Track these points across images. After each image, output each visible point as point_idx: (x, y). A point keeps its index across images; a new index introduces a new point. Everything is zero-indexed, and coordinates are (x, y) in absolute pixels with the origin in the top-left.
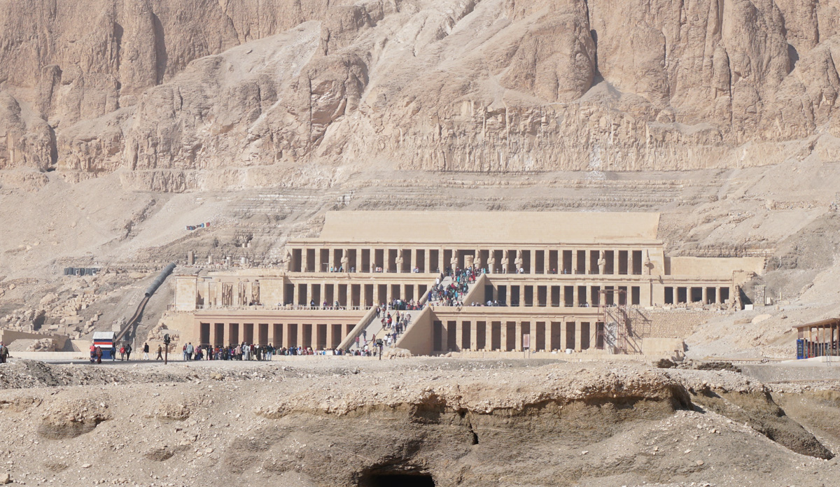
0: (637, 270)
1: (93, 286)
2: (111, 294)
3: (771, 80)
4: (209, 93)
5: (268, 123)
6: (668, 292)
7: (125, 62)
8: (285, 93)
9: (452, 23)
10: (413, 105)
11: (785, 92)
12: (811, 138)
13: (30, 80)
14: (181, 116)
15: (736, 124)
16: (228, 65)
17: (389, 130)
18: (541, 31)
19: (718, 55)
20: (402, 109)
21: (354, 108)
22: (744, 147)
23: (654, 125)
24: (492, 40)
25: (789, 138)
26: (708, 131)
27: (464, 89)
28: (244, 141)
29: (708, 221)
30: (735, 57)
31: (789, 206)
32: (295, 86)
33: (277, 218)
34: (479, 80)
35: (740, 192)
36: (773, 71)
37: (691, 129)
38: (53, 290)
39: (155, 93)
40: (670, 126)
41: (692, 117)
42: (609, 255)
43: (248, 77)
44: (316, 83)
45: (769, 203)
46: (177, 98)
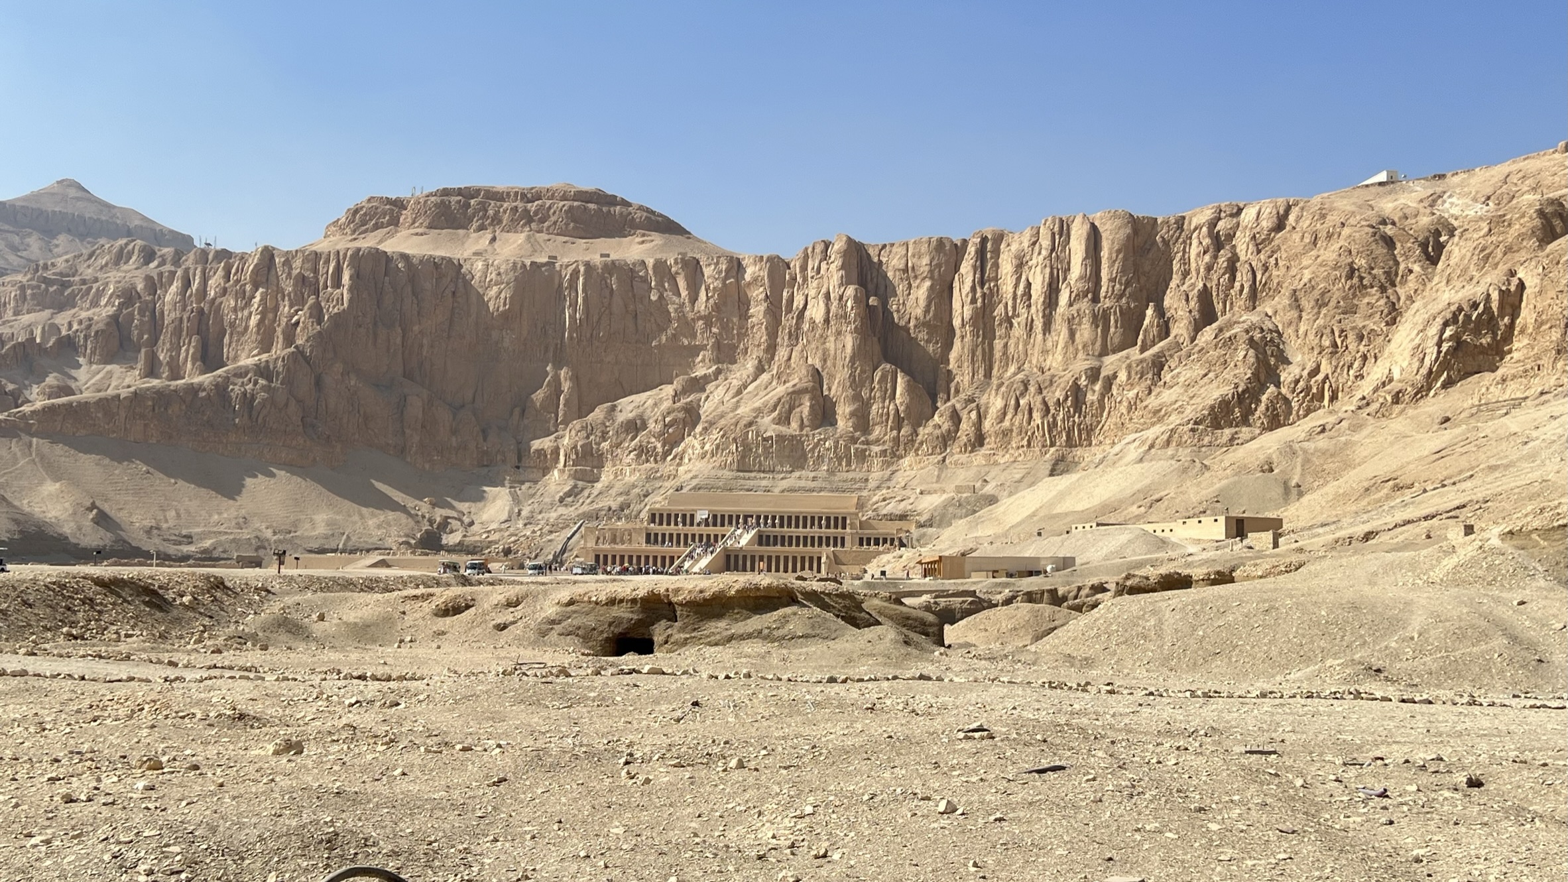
0: (844, 527)
1: (539, 533)
2: (549, 538)
4: (607, 424)
5: (640, 441)
6: (861, 540)
8: (651, 425)
9: (746, 387)
10: (721, 433)
11: (929, 429)
12: (944, 455)
13: (507, 416)
14: (592, 437)
15: (902, 447)
16: (619, 408)
17: (707, 447)
18: (793, 392)
19: (893, 407)
20: (715, 435)
21: (689, 435)
22: (907, 459)
23: (857, 446)
24: (767, 397)
25: (932, 454)
26: (886, 450)
27: (750, 424)
28: (627, 452)
29: (884, 500)
30: (901, 409)
31: (929, 493)
32: (656, 422)
33: (646, 496)
34: (758, 420)
35: (903, 484)
37: (876, 449)
38: (516, 535)
39: (576, 424)
40: (865, 447)
41: (877, 442)
42: (828, 519)
43: (631, 416)
44: (667, 420)
45: (918, 491)
46: (589, 427)
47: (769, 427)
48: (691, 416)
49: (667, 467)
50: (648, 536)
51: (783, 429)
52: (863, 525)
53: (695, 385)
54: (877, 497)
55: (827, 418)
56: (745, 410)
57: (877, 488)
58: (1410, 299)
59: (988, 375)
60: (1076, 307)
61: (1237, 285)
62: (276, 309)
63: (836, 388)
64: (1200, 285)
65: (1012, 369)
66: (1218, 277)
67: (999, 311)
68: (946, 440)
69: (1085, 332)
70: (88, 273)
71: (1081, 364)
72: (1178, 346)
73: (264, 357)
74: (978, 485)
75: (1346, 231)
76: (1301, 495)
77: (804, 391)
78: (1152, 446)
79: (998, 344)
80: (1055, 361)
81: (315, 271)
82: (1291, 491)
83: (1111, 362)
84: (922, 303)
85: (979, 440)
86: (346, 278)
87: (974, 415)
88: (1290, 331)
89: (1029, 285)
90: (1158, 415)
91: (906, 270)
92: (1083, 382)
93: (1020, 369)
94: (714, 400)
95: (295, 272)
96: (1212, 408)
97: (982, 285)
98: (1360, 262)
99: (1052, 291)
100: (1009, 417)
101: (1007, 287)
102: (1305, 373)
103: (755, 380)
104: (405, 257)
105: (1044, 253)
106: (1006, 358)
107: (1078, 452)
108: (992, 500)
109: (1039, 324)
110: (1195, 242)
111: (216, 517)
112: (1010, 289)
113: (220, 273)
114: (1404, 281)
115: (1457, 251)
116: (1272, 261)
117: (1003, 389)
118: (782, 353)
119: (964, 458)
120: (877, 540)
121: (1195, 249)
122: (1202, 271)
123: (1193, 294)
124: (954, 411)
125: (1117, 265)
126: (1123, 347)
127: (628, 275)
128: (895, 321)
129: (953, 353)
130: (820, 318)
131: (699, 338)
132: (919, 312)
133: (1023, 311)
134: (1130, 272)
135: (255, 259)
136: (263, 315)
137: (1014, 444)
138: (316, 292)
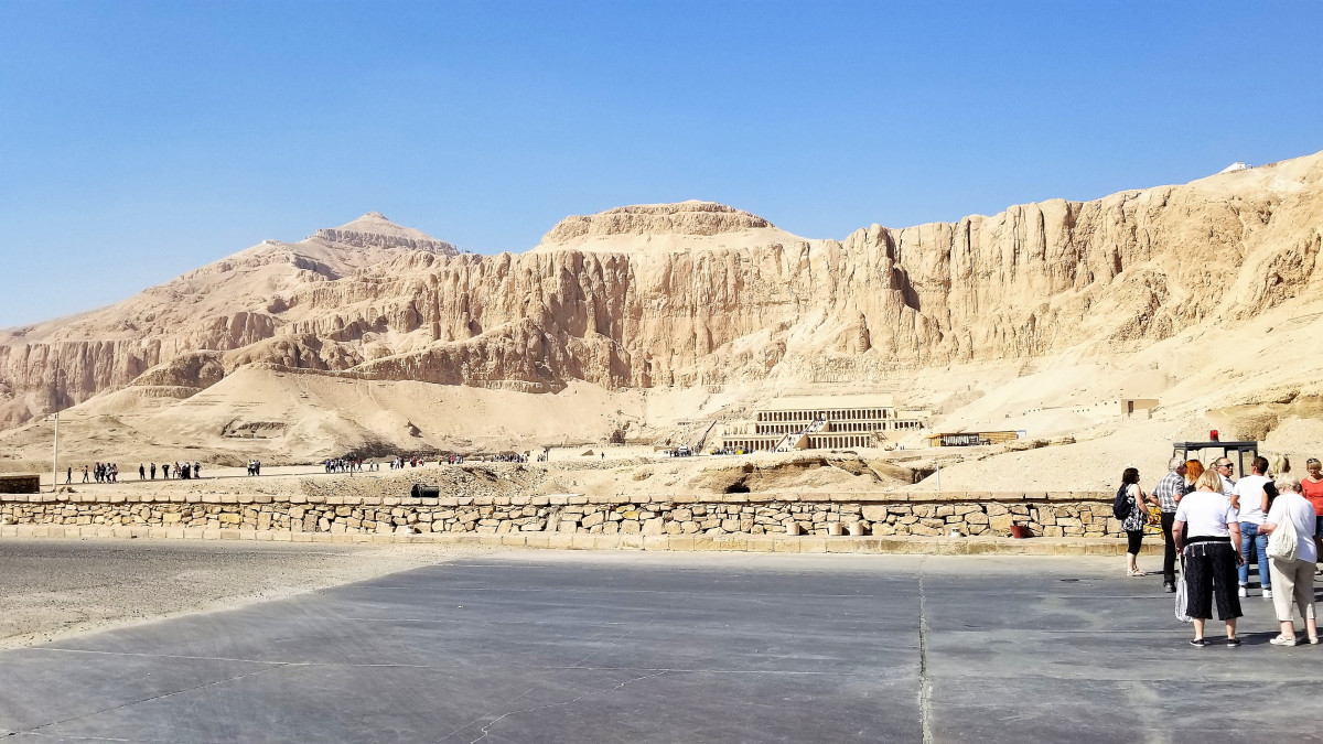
0: (885, 416)
1: (688, 429)
2: (694, 432)
3: (933, 344)
4: (728, 356)
5: (750, 367)
6: (896, 424)
7: (698, 345)
8: (756, 356)
9: (817, 328)
10: (802, 358)
11: (939, 349)
12: (949, 366)
13: (663, 353)
14: (719, 365)
15: (921, 361)
16: (735, 346)
17: (794, 368)
18: (849, 329)
19: (914, 336)
20: (798, 360)
21: (781, 360)
22: (924, 370)
23: (891, 363)
24: (831, 333)
25: (941, 366)
26: (911, 364)
27: (821, 352)
28: (742, 374)
29: (911, 398)
30: (920, 337)
31: (941, 391)
32: (760, 353)
33: (754, 402)
34: (826, 348)
35: (922, 387)
36: (934, 341)
37: (904, 364)
38: (674, 431)
39: (709, 357)
40: (897, 363)
41: (905, 359)
42: (874, 412)
43: (743, 350)
44: (767, 352)
45: (933, 390)
46: (717, 359)
47: (832, 353)
48: (782, 347)
49: (768, 382)
50: (758, 428)
52: (896, 414)
53: (783, 327)
54: (906, 396)
55: (869, 346)
56: (818, 342)
57: (906, 391)
58: (1252, 249)
59: (976, 310)
60: (1031, 264)
61: (1138, 245)
62: (514, 293)
63: (874, 326)
64: (1113, 246)
65: (992, 307)
66: (1125, 240)
67: (981, 269)
68: (949, 356)
69: (1040, 280)
70: (393, 275)
71: (1037, 301)
72: (1100, 287)
73: (509, 324)
74: (972, 385)
75: (1208, 206)
76: (1176, 383)
77: (855, 328)
78: (1083, 355)
79: (981, 292)
80: (1019, 300)
81: (538, 266)
82: (1170, 381)
83: (1056, 301)
84: (931, 266)
85: (972, 355)
86: (558, 272)
87: (968, 338)
88: (1174, 274)
89: (1000, 250)
90: (1088, 334)
91: (919, 245)
92: (1037, 314)
93: (997, 307)
94: (796, 338)
95: (525, 268)
96: (1122, 327)
97: (970, 252)
98: (1219, 227)
99: (1016, 253)
100: (990, 338)
101: (985, 254)
102: (1183, 302)
103: (823, 322)
104: (593, 254)
105: (1010, 229)
106: (988, 301)
107: (1036, 361)
108: (981, 394)
109: (1008, 276)
110: (1109, 216)
111: (485, 428)
112: (989, 254)
113: (478, 271)
114: (1247, 238)
115: (1280, 217)
116: (1160, 227)
117: (986, 321)
118: (840, 303)
119: (962, 367)
120: (907, 425)
121: (1111, 222)
122: (1115, 236)
123: (1110, 252)
124: (954, 337)
125: (1058, 236)
126: (1064, 288)
127: (737, 259)
128: (913, 279)
129: (951, 298)
130: (863, 280)
131: (785, 296)
132: (928, 273)
133: (997, 269)
134: (1067, 238)
135: (499, 260)
136: (506, 296)
137: (995, 357)
138: (539, 280)
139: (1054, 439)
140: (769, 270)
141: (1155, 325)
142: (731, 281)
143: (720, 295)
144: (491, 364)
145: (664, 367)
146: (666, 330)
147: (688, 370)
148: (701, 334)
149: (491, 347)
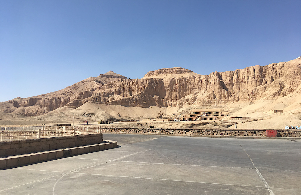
0: (219, 113)
1: (175, 115)
2: (177, 116)
3: (230, 98)
4: (184, 100)
5: (188, 102)
6: (221, 115)
7: (177, 98)
8: (190, 100)
9: (203, 94)
10: (200, 100)
12: (233, 102)
13: (170, 100)
14: (182, 102)
15: (227, 101)
16: (185, 98)
18: (210, 94)
19: (225, 96)
21: (195, 101)
22: (228, 103)
24: (206, 95)
25: (231, 102)
26: (224, 102)
28: (187, 104)
31: (231, 108)
33: (190, 110)
35: (227, 107)
38: (172, 116)
40: (221, 101)
42: (216, 112)
44: (192, 99)
46: (181, 100)
47: (206, 99)
48: (195, 98)
49: (192, 106)
50: (190, 115)
51: (209, 99)
52: (222, 113)
53: (196, 94)
54: (224, 109)
55: (215, 98)
56: (203, 97)
57: (223, 107)
59: (239, 90)
60: (252, 80)
61: (277, 75)
62: (139, 87)
63: (216, 93)
64: (271, 76)
65: (243, 89)
66: (274, 74)
67: (240, 81)
68: (233, 100)
69: (254, 83)
70: (115, 83)
71: (253, 88)
72: (268, 85)
73: (138, 93)
74: (239, 106)
75: (293, 66)
76: (287, 106)
77: (212, 94)
78: (265, 100)
79: (240, 86)
80: (249, 88)
81: (144, 81)
82: (286, 106)
83: (258, 88)
84: (229, 80)
85: (239, 100)
86: (148, 82)
87: (237, 96)
88: (286, 82)
89: (245, 77)
90: (266, 95)
91: (226, 76)
92: (254, 91)
93: (244, 89)
94: (199, 96)
95: (141, 82)
96: (274, 94)
97: (237, 77)
98: (296, 71)
99: (248, 77)
100: (243, 96)
101: (241, 77)
102: (288, 88)
103: (204, 92)
104: (155, 79)
105: (247, 72)
106: (242, 88)
107: (254, 101)
108: (241, 108)
109: (246, 82)
110: (270, 69)
111: (133, 115)
112: (242, 78)
113: (132, 82)
116: (282, 71)
117: (242, 92)
118: (208, 89)
119: (236, 102)
120: (224, 115)
121: (270, 70)
122: (271, 73)
123: (270, 77)
124: (234, 96)
125: (258, 73)
126: (260, 85)
127: (185, 79)
128: (225, 83)
129: (233, 87)
130: (213, 83)
131: (196, 87)
132: (228, 82)
133: (244, 81)
134: (260, 74)
135: (136, 80)
136: (137, 88)
137: (244, 100)
138: (144, 84)
139: (258, 119)
140: (192, 81)
141: (282, 93)
142: (184, 84)
143: (182, 87)
144: (134, 102)
145: (170, 102)
146: (170, 94)
147: (175, 103)
148: (177, 95)
149: (135, 98)
